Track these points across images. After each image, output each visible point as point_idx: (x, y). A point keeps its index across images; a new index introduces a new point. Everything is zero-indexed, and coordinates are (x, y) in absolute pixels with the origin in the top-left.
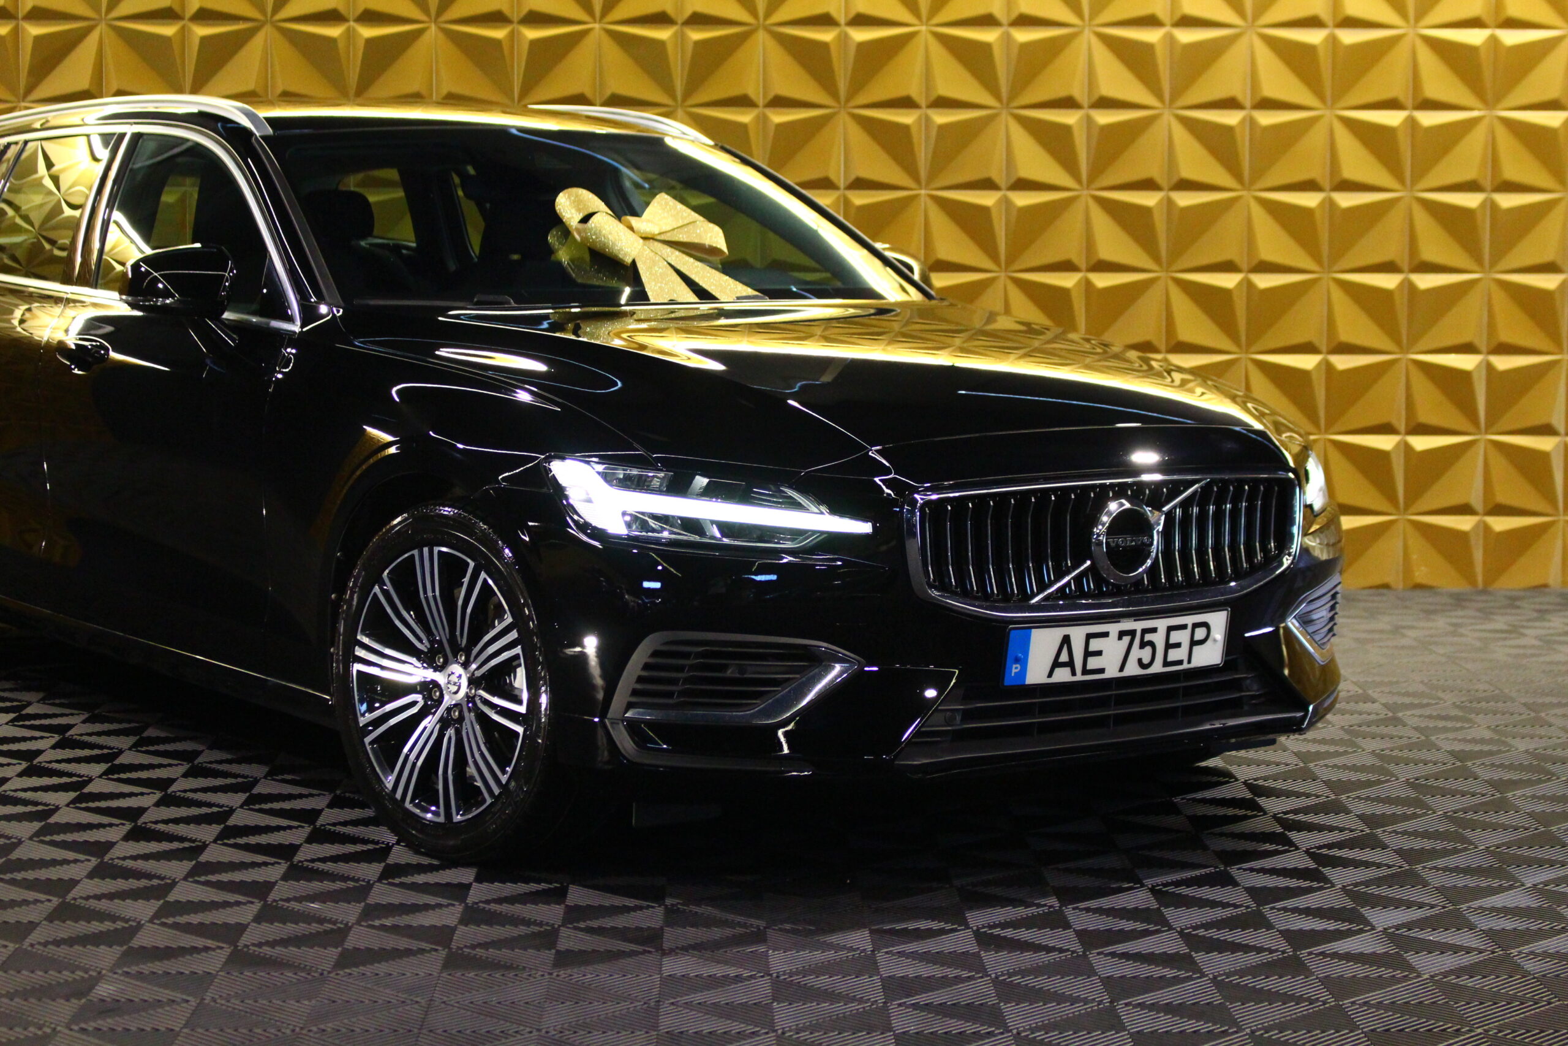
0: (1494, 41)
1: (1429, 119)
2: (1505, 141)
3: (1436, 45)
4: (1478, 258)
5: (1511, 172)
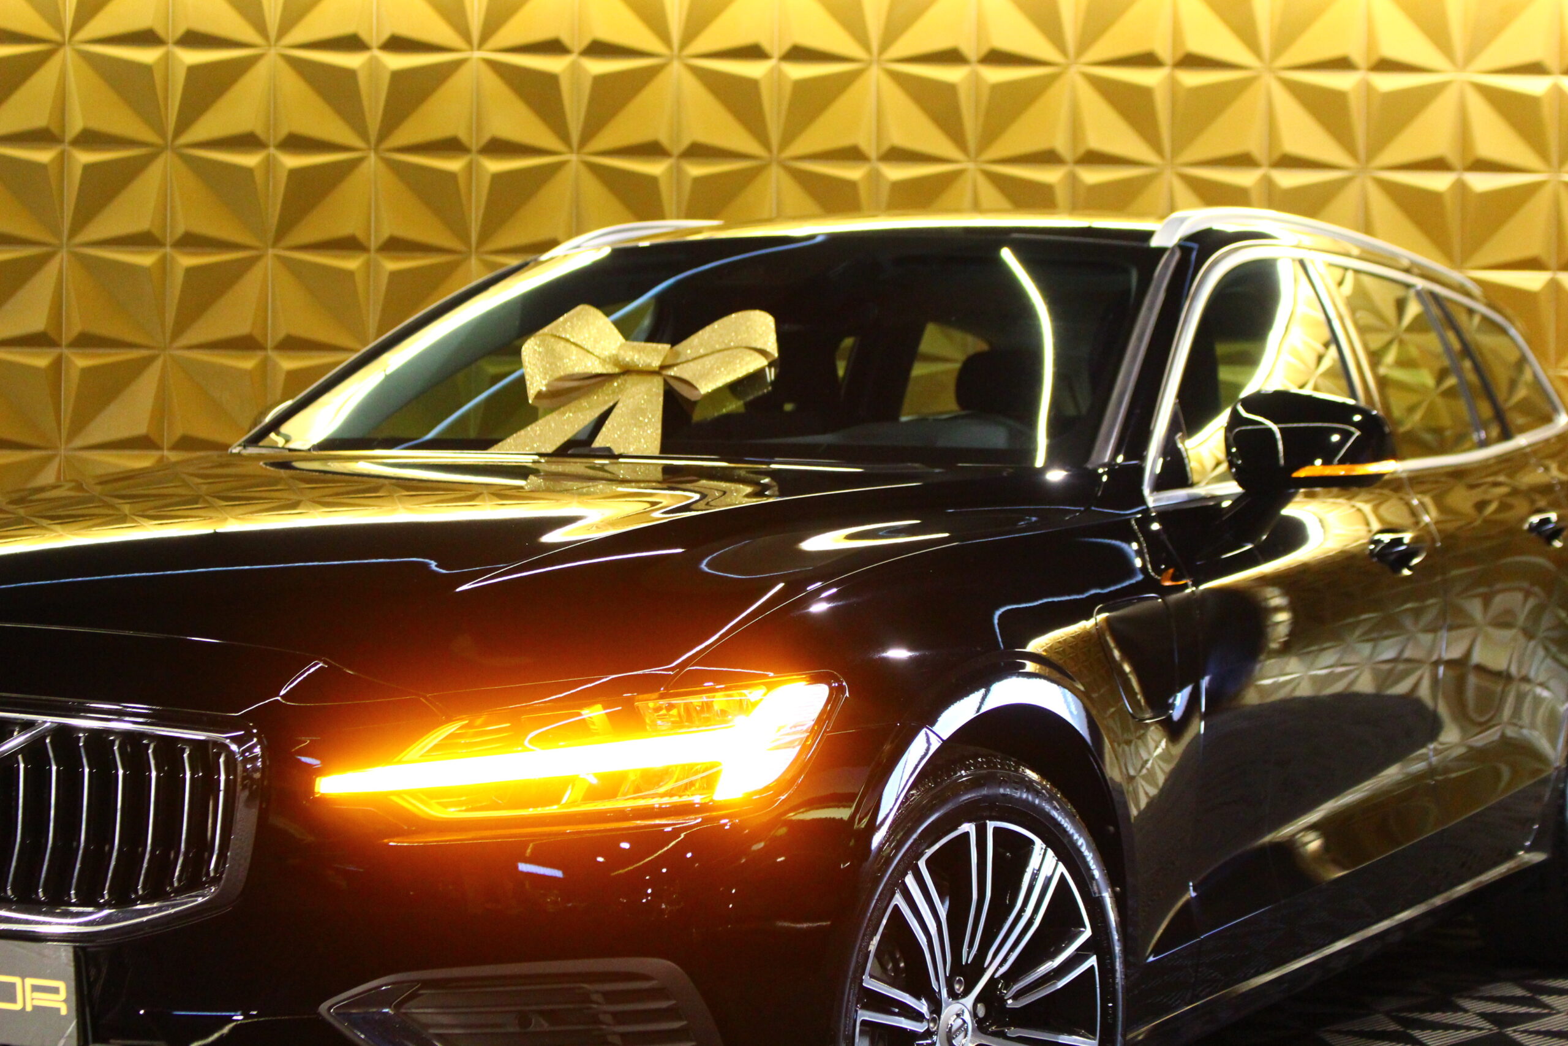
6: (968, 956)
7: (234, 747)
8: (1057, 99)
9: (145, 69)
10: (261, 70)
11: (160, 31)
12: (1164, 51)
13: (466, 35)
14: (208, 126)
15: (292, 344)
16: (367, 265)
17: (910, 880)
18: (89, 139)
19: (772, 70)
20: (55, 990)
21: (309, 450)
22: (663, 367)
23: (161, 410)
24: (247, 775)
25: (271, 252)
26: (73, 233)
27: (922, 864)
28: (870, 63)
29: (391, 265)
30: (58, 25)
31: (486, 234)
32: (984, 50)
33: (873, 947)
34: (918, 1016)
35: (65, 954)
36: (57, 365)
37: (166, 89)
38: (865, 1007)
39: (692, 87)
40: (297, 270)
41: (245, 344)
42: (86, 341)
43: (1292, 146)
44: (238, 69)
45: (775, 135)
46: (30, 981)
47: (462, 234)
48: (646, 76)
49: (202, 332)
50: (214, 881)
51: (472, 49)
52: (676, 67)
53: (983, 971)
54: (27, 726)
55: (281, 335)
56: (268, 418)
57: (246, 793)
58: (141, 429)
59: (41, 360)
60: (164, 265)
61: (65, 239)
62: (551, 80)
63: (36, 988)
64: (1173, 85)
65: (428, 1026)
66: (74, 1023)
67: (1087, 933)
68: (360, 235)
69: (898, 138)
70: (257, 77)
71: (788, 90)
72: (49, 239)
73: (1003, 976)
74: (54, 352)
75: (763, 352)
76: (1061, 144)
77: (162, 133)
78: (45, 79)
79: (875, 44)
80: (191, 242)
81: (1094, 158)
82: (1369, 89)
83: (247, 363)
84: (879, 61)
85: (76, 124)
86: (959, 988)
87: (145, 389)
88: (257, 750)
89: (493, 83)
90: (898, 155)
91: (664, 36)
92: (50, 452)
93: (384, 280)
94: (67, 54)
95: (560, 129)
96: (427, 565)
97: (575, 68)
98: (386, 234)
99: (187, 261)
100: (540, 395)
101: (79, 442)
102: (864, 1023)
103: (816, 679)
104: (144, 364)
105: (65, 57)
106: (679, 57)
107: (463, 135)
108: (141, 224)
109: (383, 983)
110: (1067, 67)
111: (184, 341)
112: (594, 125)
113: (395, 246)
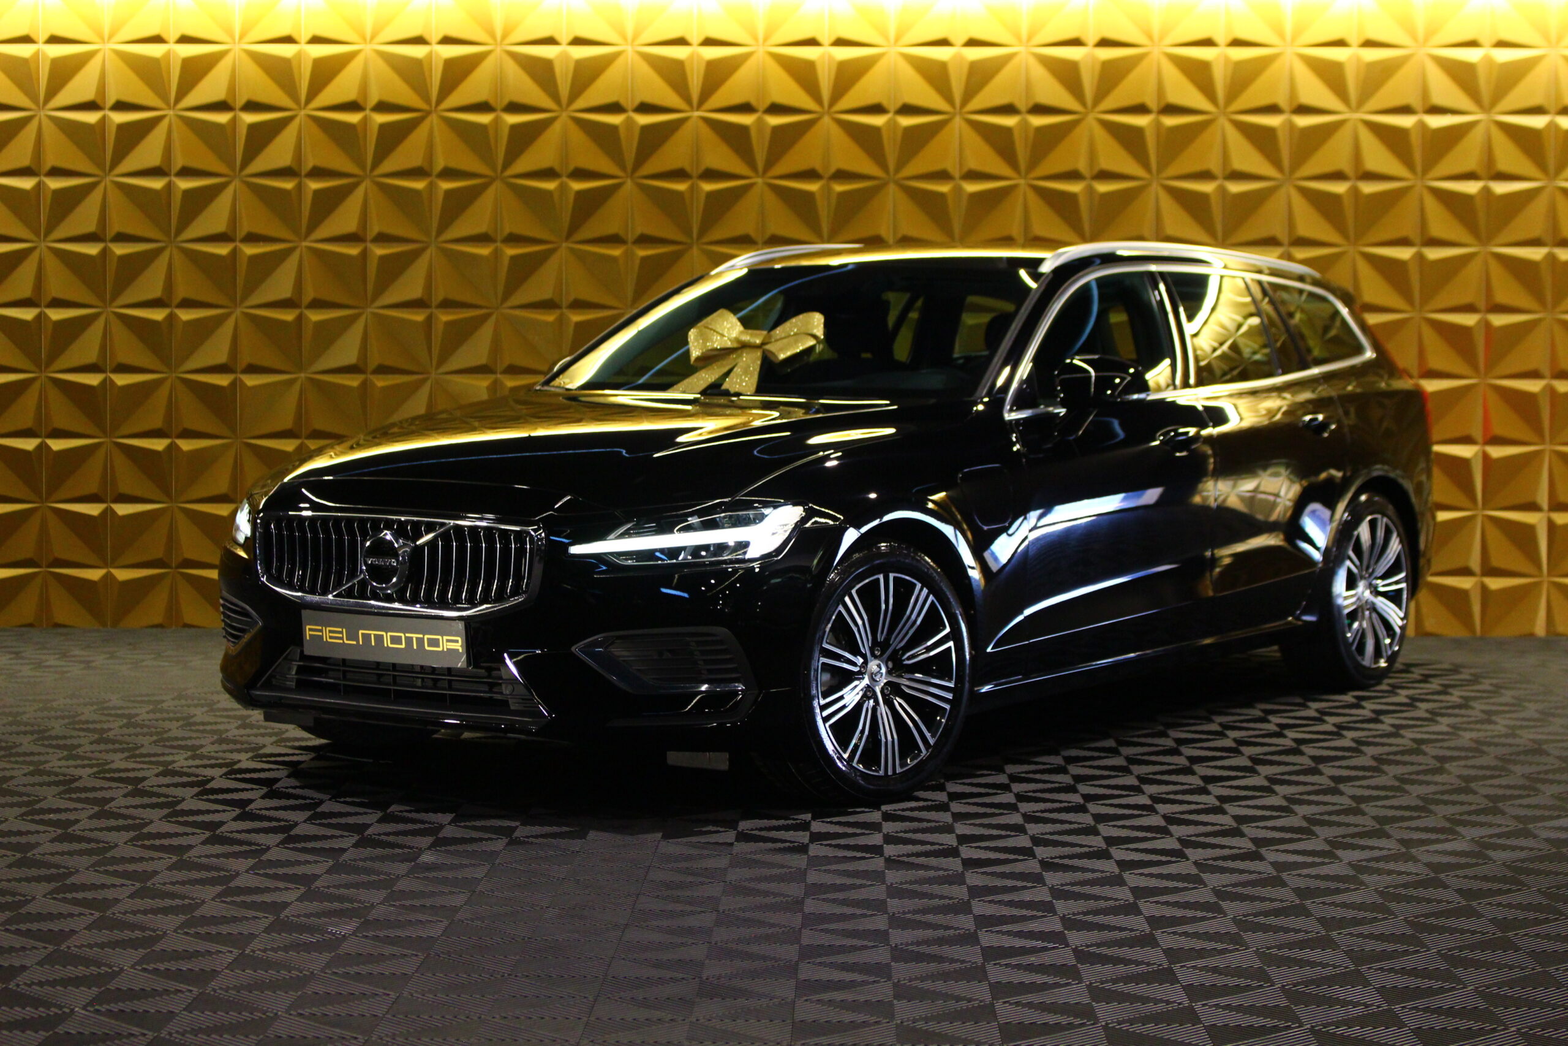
0: (1486, 191)
1: (1434, 254)
2: (1496, 271)
3: (1439, 194)
4: (1475, 367)
5: (1501, 297)
6: (880, 638)
7: (533, 533)
8: (1080, 135)
9: (483, 128)
10: (557, 127)
11: (492, 102)
12: (1152, 103)
13: (687, 99)
14: (524, 164)
15: (579, 305)
16: (626, 253)
17: (847, 599)
18: (448, 173)
19: (888, 123)
20: (457, 641)
21: (576, 390)
22: (763, 344)
23: (496, 348)
24: (539, 549)
25: (564, 245)
26: (440, 232)
27: (854, 592)
28: (953, 115)
29: (642, 253)
30: (427, 100)
31: (703, 231)
32: (1031, 104)
33: (827, 629)
34: (854, 664)
35: (461, 625)
36: (429, 319)
37: (496, 141)
38: (824, 656)
39: (836, 131)
40: (581, 257)
41: (548, 305)
42: (447, 304)
43: (1238, 165)
44: (542, 126)
45: (891, 165)
46: (445, 638)
47: (688, 232)
48: (808, 125)
49: (520, 298)
50: (524, 592)
51: (692, 108)
52: (826, 120)
53: (890, 645)
54: (443, 524)
55: (571, 298)
56: (556, 369)
57: (538, 558)
58: (483, 361)
59: (419, 317)
60: (496, 254)
61: (433, 238)
62: (744, 129)
63: (448, 641)
64: (1158, 125)
65: (619, 657)
66: (465, 656)
67: (948, 630)
68: (622, 233)
69: (973, 164)
70: (554, 132)
71: (899, 134)
72: (424, 239)
73: (901, 648)
74: (428, 311)
75: (815, 337)
76: (1082, 166)
77: (494, 169)
78: (419, 136)
79: (958, 101)
80: (513, 239)
81: (1105, 176)
82: (1292, 126)
83: (550, 317)
84: (960, 113)
85: (440, 164)
86: (877, 653)
87: (486, 333)
88: (543, 535)
89: (706, 131)
90: (973, 176)
91: (818, 99)
92: (425, 376)
93: (638, 262)
94: (433, 119)
95: (751, 163)
96: (621, 452)
97: (760, 121)
98: (639, 231)
99: (511, 251)
100: (698, 359)
101: (442, 370)
102: (823, 664)
103: (795, 504)
104: (484, 318)
105: (432, 123)
106: (828, 112)
107: (688, 168)
108: (482, 228)
109: (599, 637)
110: (1086, 114)
111: (509, 303)
112: (773, 159)
113: (644, 240)
